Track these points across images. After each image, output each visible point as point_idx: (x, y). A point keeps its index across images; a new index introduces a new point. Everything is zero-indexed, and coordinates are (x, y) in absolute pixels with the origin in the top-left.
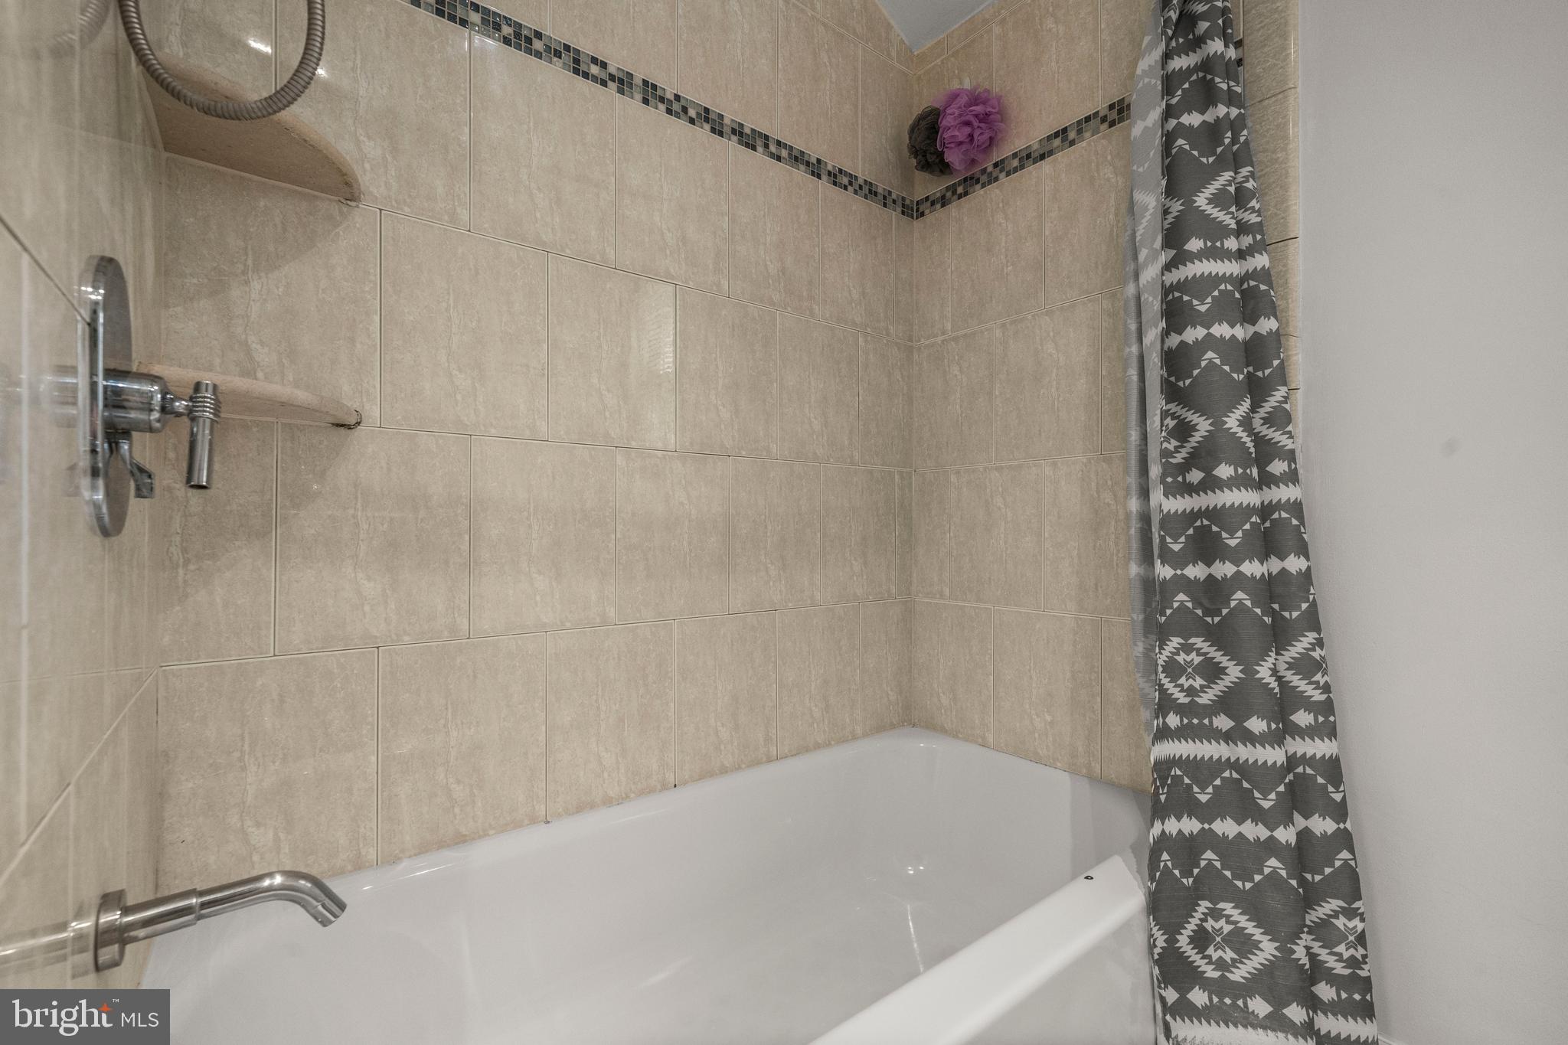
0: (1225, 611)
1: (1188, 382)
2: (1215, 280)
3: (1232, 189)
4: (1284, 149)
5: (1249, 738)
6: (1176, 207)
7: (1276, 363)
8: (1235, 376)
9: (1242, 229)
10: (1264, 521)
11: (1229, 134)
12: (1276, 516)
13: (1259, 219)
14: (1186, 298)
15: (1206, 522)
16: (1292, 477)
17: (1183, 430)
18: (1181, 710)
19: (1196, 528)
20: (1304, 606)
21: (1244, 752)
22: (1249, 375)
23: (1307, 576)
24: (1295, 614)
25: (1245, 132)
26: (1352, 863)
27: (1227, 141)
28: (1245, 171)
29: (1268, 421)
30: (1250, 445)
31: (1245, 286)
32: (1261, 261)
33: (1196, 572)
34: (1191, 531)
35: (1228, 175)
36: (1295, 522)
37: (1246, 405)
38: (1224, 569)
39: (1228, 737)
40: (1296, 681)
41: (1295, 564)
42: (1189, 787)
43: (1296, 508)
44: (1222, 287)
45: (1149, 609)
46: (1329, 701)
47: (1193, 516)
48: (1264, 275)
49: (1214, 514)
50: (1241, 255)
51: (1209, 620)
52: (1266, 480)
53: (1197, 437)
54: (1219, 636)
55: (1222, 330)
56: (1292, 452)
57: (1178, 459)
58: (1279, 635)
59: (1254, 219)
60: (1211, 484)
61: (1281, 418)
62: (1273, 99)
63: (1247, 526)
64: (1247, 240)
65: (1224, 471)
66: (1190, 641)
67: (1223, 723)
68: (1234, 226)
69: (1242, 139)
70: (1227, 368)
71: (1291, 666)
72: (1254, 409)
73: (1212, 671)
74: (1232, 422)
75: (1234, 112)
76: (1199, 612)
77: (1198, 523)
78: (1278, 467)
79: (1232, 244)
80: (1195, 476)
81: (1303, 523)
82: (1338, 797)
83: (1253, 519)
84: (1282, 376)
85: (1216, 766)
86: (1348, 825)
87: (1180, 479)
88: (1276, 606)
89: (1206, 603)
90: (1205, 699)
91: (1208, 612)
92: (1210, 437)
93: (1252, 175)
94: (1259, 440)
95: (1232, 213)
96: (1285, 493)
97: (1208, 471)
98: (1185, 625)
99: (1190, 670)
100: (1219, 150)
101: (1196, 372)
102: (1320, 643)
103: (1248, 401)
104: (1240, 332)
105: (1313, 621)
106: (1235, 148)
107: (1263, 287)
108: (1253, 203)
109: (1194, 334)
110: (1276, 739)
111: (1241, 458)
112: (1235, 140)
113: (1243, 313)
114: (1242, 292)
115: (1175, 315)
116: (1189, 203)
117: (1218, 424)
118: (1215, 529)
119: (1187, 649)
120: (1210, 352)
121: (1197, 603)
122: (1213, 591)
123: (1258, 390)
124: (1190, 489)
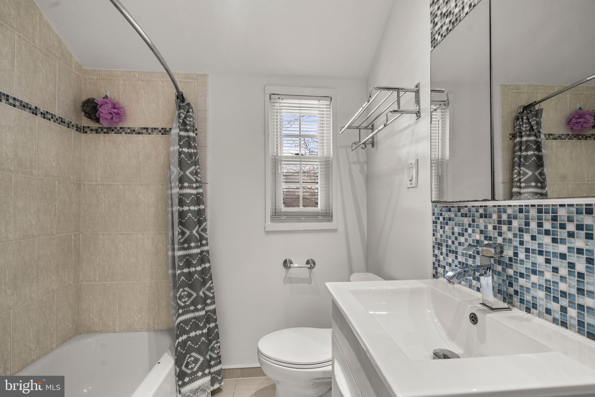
0: (193, 280)
1: (184, 221)
2: (191, 194)
3: (195, 171)
4: (206, 161)
5: (197, 310)
6: (182, 173)
7: (204, 216)
8: (195, 220)
9: (197, 181)
10: (201, 255)
11: (194, 157)
12: (204, 254)
13: (200, 180)
14: (184, 198)
15: (188, 258)
16: (207, 244)
17: (183, 233)
18: (182, 308)
19: (186, 259)
20: (209, 275)
21: (197, 314)
22: (199, 219)
23: (210, 268)
24: (207, 277)
25: (198, 157)
26: (218, 331)
27: (194, 159)
28: (198, 167)
29: (202, 230)
30: (198, 237)
31: (197, 196)
32: (201, 190)
33: (186, 270)
34: (185, 260)
35: (194, 167)
36: (207, 255)
37: (198, 227)
38: (193, 269)
39: (193, 311)
40: (208, 293)
41: (207, 265)
42: (185, 327)
43: (208, 252)
44: (192, 196)
45: (174, 282)
46: (214, 296)
47: (186, 256)
48: (201, 194)
49: (190, 255)
50: (197, 188)
51: (189, 282)
52: (202, 245)
53: (186, 235)
54: (191, 287)
55: (192, 208)
56: (207, 238)
57: (182, 241)
58: (204, 283)
59: (199, 180)
60: (189, 248)
61: (204, 230)
62: (204, 147)
63: (198, 258)
64: (198, 185)
65: (193, 244)
66: (185, 289)
67: (192, 308)
68: (195, 181)
69: (197, 158)
70: (193, 218)
71: (206, 290)
72: (199, 228)
73: (189, 295)
74: (194, 232)
75: (195, 151)
76: (187, 281)
77: (187, 258)
78: (204, 242)
79: (194, 185)
80: (186, 245)
81: (209, 255)
82: (215, 317)
83: (199, 256)
84: (205, 220)
85: (190, 320)
86: (217, 323)
87: (182, 246)
88: (203, 276)
89: (188, 278)
90: (188, 303)
91: (189, 281)
92: (189, 236)
93: (199, 168)
94: (200, 235)
95: (195, 177)
96: (205, 248)
97: (189, 244)
98: (183, 285)
99: (184, 296)
100: (192, 160)
101: (186, 218)
102: (212, 283)
103: (198, 226)
104: (196, 208)
105: (211, 278)
106: (195, 160)
107: (201, 197)
108: (199, 175)
109: (186, 208)
110: (203, 309)
111: (196, 241)
112: (195, 158)
113: (197, 203)
114: (197, 198)
115: (181, 203)
116: (185, 173)
117: (191, 232)
118: (190, 259)
119: (184, 291)
120: (189, 214)
121: (186, 279)
122: (190, 275)
123: (200, 223)
124: (184, 249)
